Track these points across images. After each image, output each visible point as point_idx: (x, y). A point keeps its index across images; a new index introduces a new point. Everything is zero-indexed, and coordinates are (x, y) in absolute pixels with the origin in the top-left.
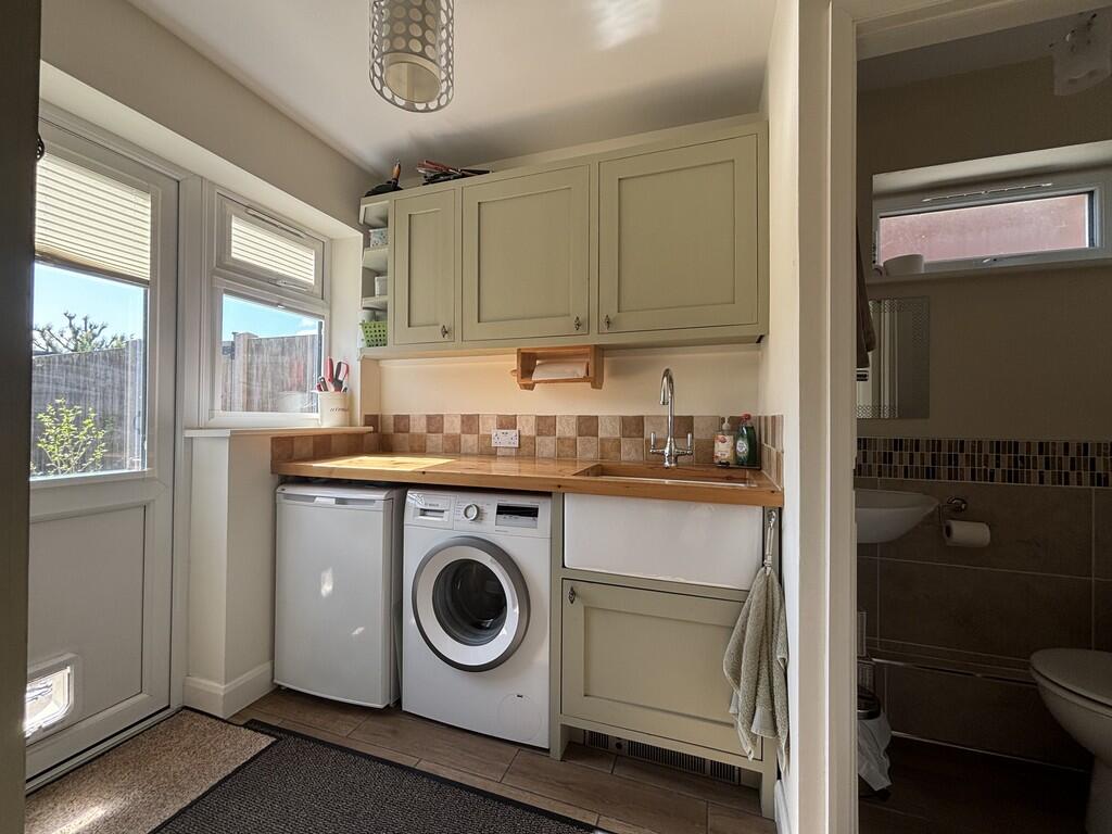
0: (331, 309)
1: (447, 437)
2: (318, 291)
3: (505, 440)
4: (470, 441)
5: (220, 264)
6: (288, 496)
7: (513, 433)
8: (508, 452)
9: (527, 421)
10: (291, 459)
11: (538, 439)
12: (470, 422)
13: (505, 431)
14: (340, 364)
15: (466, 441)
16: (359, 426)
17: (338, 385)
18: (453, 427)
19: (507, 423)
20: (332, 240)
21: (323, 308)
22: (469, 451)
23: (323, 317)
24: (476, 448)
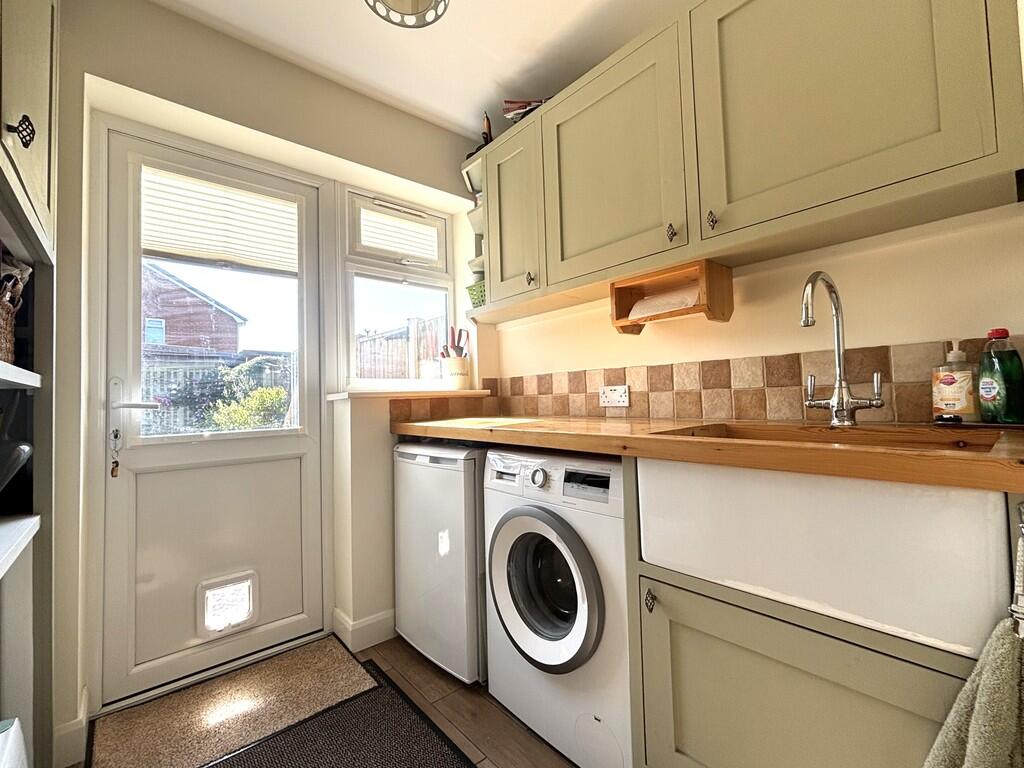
0: (454, 280)
1: (555, 398)
2: (441, 265)
3: (616, 397)
4: (578, 400)
5: (353, 251)
6: (402, 455)
7: (621, 389)
8: (618, 411)
9: (638, 373)
10: (409, 419)
11: (652, 396)
12: (578, 379)
13: (613, 388)
14: (461, 330)
15: (574, 401)
16: (479, 390)
17: (459, 350)
18: (561, 386)
19: (616, 377)
20: (452, 215)
21: (446, 280)
22: (577, 412)
23: (446, 289)
24: (584, 408)
